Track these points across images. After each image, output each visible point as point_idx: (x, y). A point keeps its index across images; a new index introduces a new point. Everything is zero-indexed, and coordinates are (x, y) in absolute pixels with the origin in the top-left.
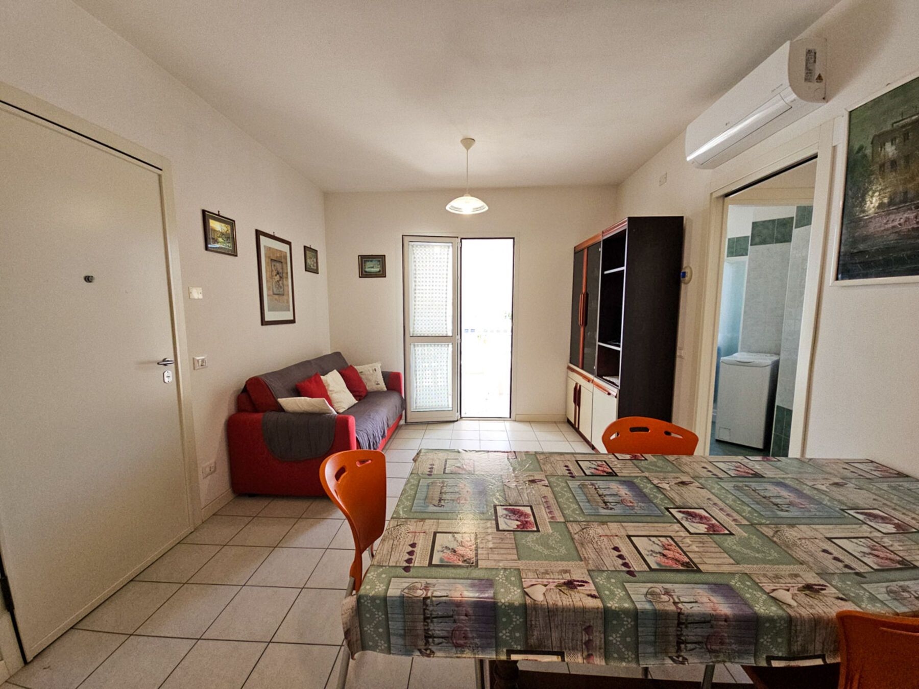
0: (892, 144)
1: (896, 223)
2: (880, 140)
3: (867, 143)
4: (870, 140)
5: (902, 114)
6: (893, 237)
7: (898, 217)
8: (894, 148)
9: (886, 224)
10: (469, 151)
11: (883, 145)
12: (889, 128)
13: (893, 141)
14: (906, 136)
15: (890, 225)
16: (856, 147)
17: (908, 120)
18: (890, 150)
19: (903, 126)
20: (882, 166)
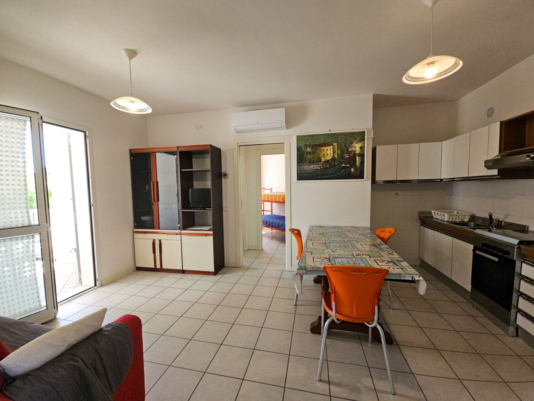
0: (309, 148)
1: (311, 167)
2: (306, 146)
3: (302, 146)
4: (303, 145)
5: (312, 142)
6: (311, 171)
7: (312, 166)
8: (310, 149)
9: (309, 167)
10: (131, 60)
11: (307, 148)
12: (308, 144)
13: (309, 147)
14: (313, 147)
15: (310, 168)
16: (299, 146)
17: (313, 144)
18: (309, 149)
19: (313, 145)
20: (307, 153)
